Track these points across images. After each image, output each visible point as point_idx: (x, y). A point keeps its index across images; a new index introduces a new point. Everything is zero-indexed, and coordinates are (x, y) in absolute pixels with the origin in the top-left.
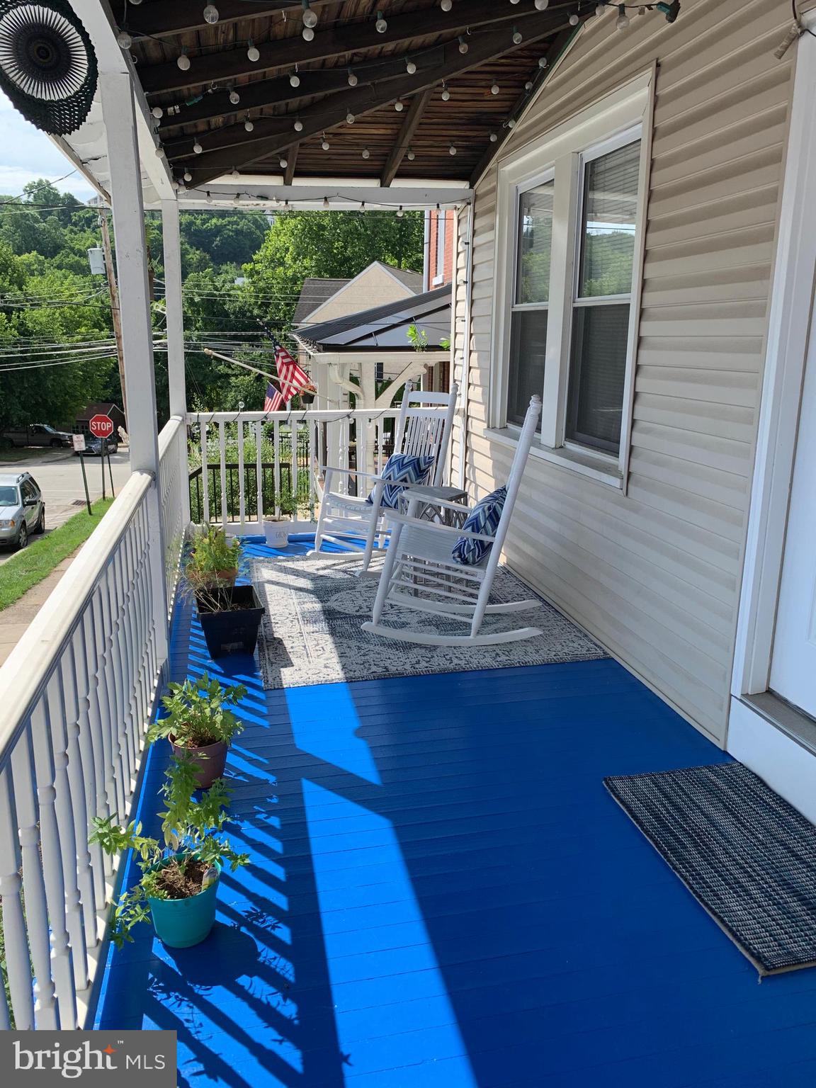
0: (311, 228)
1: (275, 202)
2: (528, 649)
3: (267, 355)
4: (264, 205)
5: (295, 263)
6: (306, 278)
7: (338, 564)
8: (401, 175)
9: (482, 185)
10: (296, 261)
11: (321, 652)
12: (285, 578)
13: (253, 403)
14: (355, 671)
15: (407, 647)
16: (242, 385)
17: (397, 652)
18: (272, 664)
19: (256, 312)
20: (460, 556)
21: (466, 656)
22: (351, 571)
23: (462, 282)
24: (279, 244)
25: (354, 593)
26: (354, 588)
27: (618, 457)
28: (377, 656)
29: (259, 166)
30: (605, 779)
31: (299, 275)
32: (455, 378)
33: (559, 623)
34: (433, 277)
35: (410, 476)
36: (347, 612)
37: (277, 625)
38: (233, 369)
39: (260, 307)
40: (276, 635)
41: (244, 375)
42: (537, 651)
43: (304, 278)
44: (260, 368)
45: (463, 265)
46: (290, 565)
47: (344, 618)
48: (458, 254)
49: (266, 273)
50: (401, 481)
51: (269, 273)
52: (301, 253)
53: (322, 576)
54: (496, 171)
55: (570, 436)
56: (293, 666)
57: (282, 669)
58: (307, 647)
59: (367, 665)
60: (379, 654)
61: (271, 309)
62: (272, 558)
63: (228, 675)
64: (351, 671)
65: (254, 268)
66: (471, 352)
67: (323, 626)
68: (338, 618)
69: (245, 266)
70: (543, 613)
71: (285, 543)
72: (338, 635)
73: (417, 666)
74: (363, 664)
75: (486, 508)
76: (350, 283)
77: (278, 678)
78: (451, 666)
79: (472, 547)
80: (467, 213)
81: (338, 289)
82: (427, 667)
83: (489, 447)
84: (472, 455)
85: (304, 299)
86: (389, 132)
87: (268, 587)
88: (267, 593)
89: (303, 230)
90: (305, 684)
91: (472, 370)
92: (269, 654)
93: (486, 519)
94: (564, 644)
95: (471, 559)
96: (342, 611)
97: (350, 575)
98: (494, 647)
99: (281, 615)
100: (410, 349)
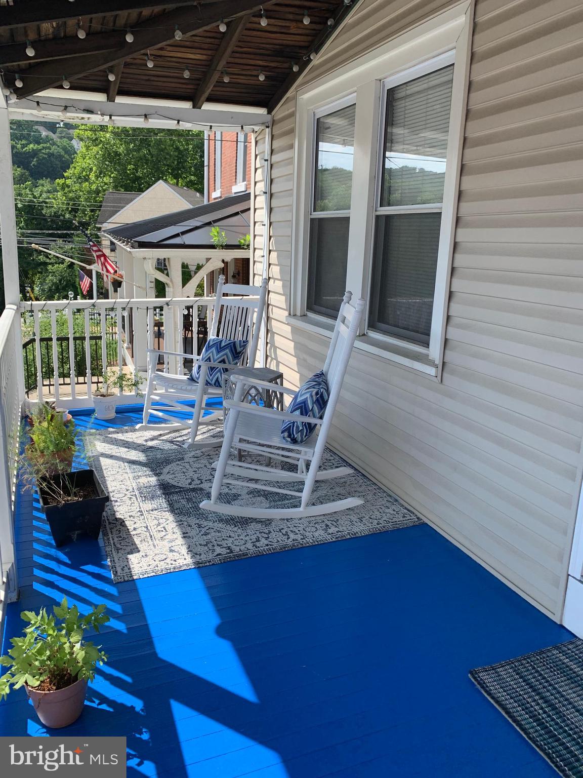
0: (110, 154)
1: (100, 116)
2: (352, 517)
3: (77, 249)
4: (89, 118)
5: (97, 180)
6: (106, 191)
7: (164, 435)
8: (210, 99)
9: (280, 111)
10: (98, 178)
11: (164, 533)
12: (117, 450)
13: (66, 285)
14: (200, 554)
15: (244, 522)
16: (57, 271)
17: (235, 529)
18: (118, 550)
19: (67, 216)
20: (289, 436)
21: (300, 529)
22: (178, 441)
23: (262, 193)
24: (85, 165)
25: (184, 465)
26: (183, 459)
27: (429, 348)
28: (218, 534)
29: (83, 82)
30: (471, 673)
31: (100, 189)
32: (255, 272)
33: (370, 488)
34: (213, 192)
35: (227, 357)
36: (181, 486)
37: (116, 504)
38: (50, 259)
39: (70, 212)
40: (118, 516)
41: (59, 264)
42: (361, 520)
43: (104, 191)
44: (71, 257)
45: (261, 179)
46: (120, 436)
47: (180, 492)
48: (256, 170)
49: (75, 186)
50: (220, 362)
51: (77, 186)
52: (101, 173)
53: (151, 447)
54: (294, 98)
55: (372, 325)
56: (139, 551)
57: (130, 556)
58: (149, 528)
59: (210, 546)
60: (219, 532)
61: (79, 214)
62: (102, 431)
63: (75, 566)
64: (196, 554)
65: (65, 183)
66: (270, 251)
67: (162, 502)
68: (173, 493)
69: (57, 181)
70: (354, 478)
71: (113, 415)
72: (176, 511)
73: (258, 544)
74: (206, 545)
75: (314, 393)
76: (141, 196)
77: (127, 567)
78: (290, 542)
79: (301, 428)
80: (265, 135)
81: (131, 201)
82: (267, 545)
83: (290, 331)
84: (273, 337)
85: (106, 206)
86: (204, 57)
87: (104, 462)
88: (104, 468)
89: (104, 155)
90: (154, 574)
91: (271, 266)
92: (113, 538)
93: (313, 403)
94: (380, 510)
95: (299, 439)
96: (175, 484)
97: (177, 445)
98: (322, 517)
99: (119, 492)
100: (212, 247)
